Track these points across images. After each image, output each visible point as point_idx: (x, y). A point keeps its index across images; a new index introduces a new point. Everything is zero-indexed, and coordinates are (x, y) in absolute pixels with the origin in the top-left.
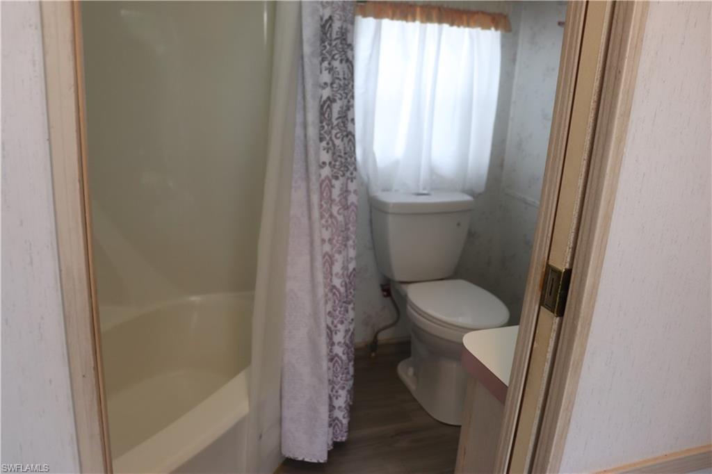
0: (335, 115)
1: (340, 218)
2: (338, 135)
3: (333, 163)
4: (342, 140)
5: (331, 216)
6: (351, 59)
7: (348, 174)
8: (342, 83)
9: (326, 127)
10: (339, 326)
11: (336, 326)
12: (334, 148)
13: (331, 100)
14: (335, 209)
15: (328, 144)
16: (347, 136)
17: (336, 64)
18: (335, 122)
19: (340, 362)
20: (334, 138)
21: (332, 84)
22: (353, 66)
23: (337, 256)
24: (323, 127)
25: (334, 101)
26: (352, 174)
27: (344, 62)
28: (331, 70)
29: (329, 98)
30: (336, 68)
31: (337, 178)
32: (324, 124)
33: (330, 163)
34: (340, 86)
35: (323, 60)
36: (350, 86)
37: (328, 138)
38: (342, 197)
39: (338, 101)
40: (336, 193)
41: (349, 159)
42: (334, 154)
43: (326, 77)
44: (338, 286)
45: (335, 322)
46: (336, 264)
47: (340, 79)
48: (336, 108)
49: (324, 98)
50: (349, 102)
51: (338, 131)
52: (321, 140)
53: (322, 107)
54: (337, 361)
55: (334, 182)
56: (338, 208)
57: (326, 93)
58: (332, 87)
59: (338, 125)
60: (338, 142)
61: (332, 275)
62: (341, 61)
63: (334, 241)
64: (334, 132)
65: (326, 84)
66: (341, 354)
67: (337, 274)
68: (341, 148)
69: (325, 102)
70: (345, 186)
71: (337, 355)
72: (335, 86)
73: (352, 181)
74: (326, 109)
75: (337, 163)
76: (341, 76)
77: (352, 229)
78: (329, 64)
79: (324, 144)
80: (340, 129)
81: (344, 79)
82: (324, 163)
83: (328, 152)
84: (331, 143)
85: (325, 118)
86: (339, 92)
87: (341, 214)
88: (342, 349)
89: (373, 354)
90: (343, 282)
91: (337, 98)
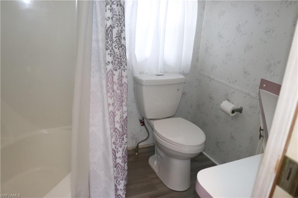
0: (114, 35)
1: (118, 92)
2: (116, 47)
3: (114, 62)
4: (119, 49)
5: (113, 91)
6: (123, 4)
7: (122, 67)
8: (118, 17)
9: (109, 42)
10: (119, 149)
11: (117, 149)
12: (114, 54)
13: (112, 27)
14: (115, 87)
15: (111, 51)
16: (121, 47)
17: (114, 6)
18: (115, 39)
19: (120, 167)
20: (114, 48)
21: (112, 18)
22: (124, 8)
23: (117, 112)
24: (108, 42)
25: (114, 27)
26: (124, 67)
27: (119, 6)
28: (111, 10)
29: (111, 26)
30: (115, 9)
31: (116, 70)
32: (108, 40)
33: (112, 62)
34: (117, 19)
35: (107, 4)
36: (123, 19)
37: (111, 48)
38: (119, 80)
39: (116, 27)
40: (116, 78)
41: (123, 59)
42: (114, 57)
43: (109, 14)
44: (118, 128)
45: (117, 147)
46: (116, 116)
47: (117, 16)
48: (115, 31)
49: (108, 26)
50: (122, 28)
51: (116, 44)
52: (107, 49)
53: (107, 31)
54: (118, 166)
55: (114, 72)
56: (117, 86)
57: (109, 23)
58: (112, 20)
59: (116, 41)
60: (116, 50)
61: (114, 122)
62: (117, 5)
63: (115, 104)
64: (114, 45)
65: (109, 18)
66: (120, 163)
67: (117, 122)
68: (118, 53)
69: (108, 28)
70: (120, 74)
71: (118, 163)
72: (114, 19)
73: (124, 71)
74: (109, 32)
75: (116, 62)
76: (117, 14)
77: (125, 96)
78: (111, 6)
79: (109, 51)
80: (117, 43)
81: (119, 15)
82: (109, 62)
83: (111, 56)
84: (112, 50)
85: (109, 37)
86: (117, 22)
87: (119, 90)
88: (121, 160)
89: (137, 154)
90: (120, 125)
91: (115, 26)
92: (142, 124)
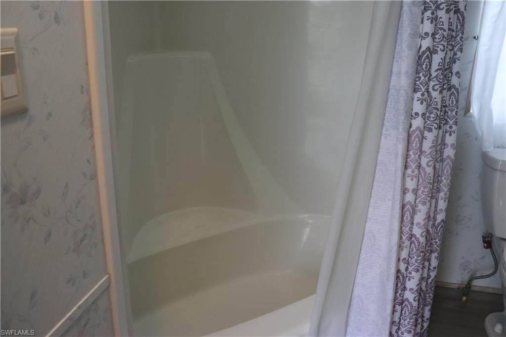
0: (435, 66)
1: (430, 170)
2: (436, 88)
3: (428, 115)
4: (441, 92)
5: (419, 166)
6: (462, 9)
7: (444, 128)
8: (445, 34)
9: (423, 78)
10: (414, 274)
11: (410, 273)
12: (431, 100)
13: (432, 51)
14: (424, 161)
15: (423, 95)
16: (449, 89)
17: (441, 14)
18: (434, 74)
19: (410, 307)
20: (431, 90)
21: (433, 35)
22: (463, 17)
23: (420, 207)
24: (420, 78)
25: (436, 52)
26: (451, 127)
27: (452, 12)
28: (434, 19)
29: (428, 48)
30: (441, 18)
31: (430, 130)
32: (421, 75)
33: (423, 114)
34: (444, 37)
35: (425, 10)
36: (458, 38)
37: (423, 90)
38: (434, 149)
39: (440, 52)
40: (427, 145)
41: (450, 113)
42: (428, 105)
43: (428, 27)
44: (418, 236)
45: (410, 269)
46: (418, 213)
47: (445, 31)
48: (437, 59)
49: (423, 49)
50: (455, 54)
51: (437, 83)
52: (415, 90)
53: (420, 57)
54: (406, 305)
55: (426, 133)
56: (428, 160)
57: (426, 43)
58: (434, 38)
59: (436, 77)
60: (435, 94)
61: (412, 224)
62: (448, 11)
63: (420, 192)
64: (432, 83)
65: (426, 34)
66: (411, 300)
67: (418, 224)
68: (439, 100)
69: (424, 53)
70: (440, 139)
71: (407, 299)
72: (437, 36)
73: (450, 135)
74: (425, 60)
75: (432, 115)
76: (446, 27)
77: (445, 181)
78: (433, 13)
79: (418, 95)
80: (438, 81)
81: (449, 29)
82: (417, 114)
83: (422, 103)
84: (426, 93)
85: (423, 69)
86: (442, 43)
87: (430, 166)
88: (414, 296)
89: (464, 298)
90: (423, 232)
91: (439, 49)
92: (485, 245)
